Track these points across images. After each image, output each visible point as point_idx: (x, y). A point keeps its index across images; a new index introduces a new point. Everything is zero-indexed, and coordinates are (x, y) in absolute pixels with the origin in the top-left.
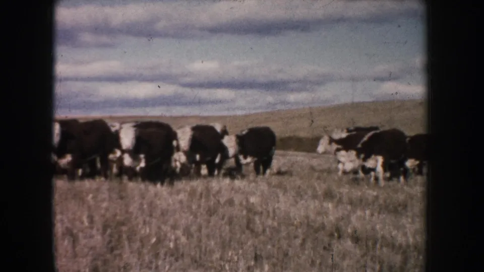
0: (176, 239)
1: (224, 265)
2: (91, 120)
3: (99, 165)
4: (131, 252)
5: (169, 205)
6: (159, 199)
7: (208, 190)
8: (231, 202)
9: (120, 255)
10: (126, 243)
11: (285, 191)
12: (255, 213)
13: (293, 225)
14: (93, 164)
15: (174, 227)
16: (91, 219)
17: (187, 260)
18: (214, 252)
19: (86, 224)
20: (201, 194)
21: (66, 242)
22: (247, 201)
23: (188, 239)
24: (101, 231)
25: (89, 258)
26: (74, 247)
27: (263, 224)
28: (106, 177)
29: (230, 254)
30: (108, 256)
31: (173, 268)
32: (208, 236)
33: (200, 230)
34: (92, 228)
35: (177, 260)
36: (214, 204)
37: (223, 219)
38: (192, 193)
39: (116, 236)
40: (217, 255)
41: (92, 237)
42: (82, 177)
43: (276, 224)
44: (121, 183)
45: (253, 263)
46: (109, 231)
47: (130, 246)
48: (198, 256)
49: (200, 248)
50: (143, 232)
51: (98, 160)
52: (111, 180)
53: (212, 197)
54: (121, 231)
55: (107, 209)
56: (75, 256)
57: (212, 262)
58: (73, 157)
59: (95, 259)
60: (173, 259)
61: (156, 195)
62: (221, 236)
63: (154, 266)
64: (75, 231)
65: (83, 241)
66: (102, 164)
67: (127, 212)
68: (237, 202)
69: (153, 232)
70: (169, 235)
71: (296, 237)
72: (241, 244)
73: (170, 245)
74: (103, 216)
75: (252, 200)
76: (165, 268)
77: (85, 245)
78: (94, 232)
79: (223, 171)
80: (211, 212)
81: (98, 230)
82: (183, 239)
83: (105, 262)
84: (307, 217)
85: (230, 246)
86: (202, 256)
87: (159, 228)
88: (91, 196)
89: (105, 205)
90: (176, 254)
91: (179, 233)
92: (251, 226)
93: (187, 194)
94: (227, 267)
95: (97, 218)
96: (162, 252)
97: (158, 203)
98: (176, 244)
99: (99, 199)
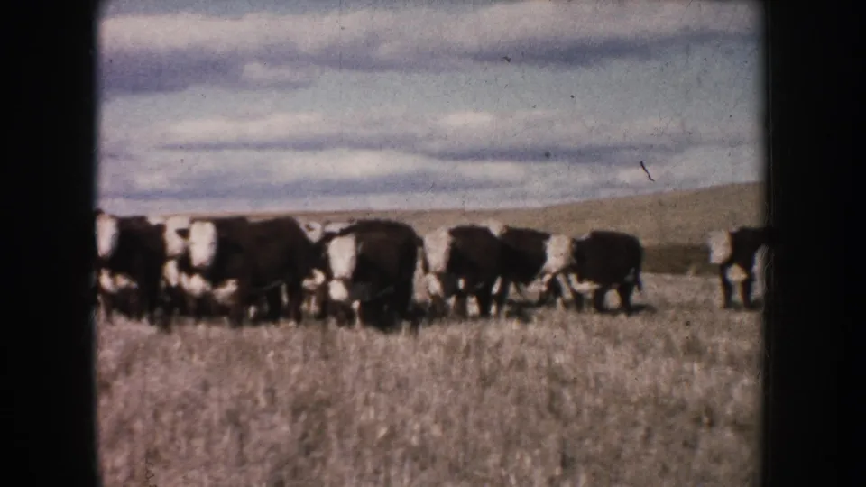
0: (423, 431)
1: (508, 477)
3: (285, 299)
4: (343, 455)
5: (409, 370)
6: (393, 359)
7: (479, 342)
8: (520, 364)
9: (324, 460)
10: (333, 436)
11: (617, 343)
12: (564, 383)
13: (629, 403)
14: (274, 297)
15: (420, 409)
16: (271, 392)
17: (442, 468)
18: (489, 453)
19: (263, 403)
20: (467, 349)
21: (226, 439)
22: (550, 361)
23: (443, 430)
24: (288, 416)
25: (268, 466)
26: (242, 446)
27: (577, 400)
28: (298, 320)
29: (518, 456)
30: (302, 461)
31: (417, 482)
32: (479, 424)
33: (465, 412)
34: (273, 411)
35: (423, 468)
36: (491, 365)
37: (506, 392)
38: (452, 347)
39: (316, 425)
40: (493, 460)
41: (273, 427)
42: (257, 321)
43: (599, 401)
44: (325, 329)
45: (557, 471)
46: (303, 416)
47: (342, 446)
48: (460, 460)
49: (465, 444)
50: (363, 418)
51: (284, 287)
52: (306, 325)
53: (486, 352)
54: (325, 417)
55: (300, 378)
56: (242, 461)
57: (486, 470)
58: (238, 284)
59: (279, 467)
60: (417, 466)
61: (386, 350)
62: (502, 424)
63: (382, 477)
64: (243, 418)
65: (256, 436)
66: (290, 296)
67: (336, 381)
68: (530, 362)
69: (382, 417)
70: (410, 422)
71: (635, 424)
72: (537, 438)
73: (411, 440)
74: (293, 389)
75: (559, 359)
76: (402, 481)
77: (260, 444)
78: (277, 418)
79: (506, 308)
80: (486, 381)
81: (284, 414)
82: (436, 431)
83: (295, 472)
84: (655, 389)
85: (518, 443)
86: (469, 461)
87: (393, 410)
88: (271, 354)
89: (296, 369)
90: (421, 456)
91: (428, 418)
92: (556, 404)
93: (442, 349)
94: (513, 480)
95: (282, 394)
96: (398, 453)
97: (391, 365)
98: (422, 439)
99: (286, 359)
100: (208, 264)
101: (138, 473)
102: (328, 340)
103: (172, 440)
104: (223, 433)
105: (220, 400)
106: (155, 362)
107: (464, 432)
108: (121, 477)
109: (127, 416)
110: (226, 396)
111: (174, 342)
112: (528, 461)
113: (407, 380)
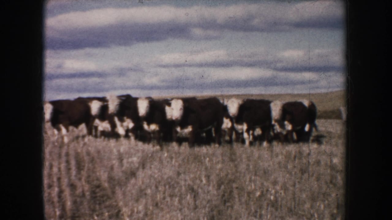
0: (276, 192)
1: (314, 214)
2: (207, 98)
3: (214, 135)
4: (241, 204)
5: (269, 166)
6: (262, 161)
7: (300, 153)
8: (318, 163)
9: (232, 207)
10: (237, 196)
14: (209, 132)
15: (275, 183)
16: (208, 177)
17: (285, 210)
18: (305, 202)
19: (204, 181)
20: (295, 157)
21: (189, 197)
22: (331, 161)
23: (285, 193)
24: (216, 187)
25: (207, 209)
26: (195, 201)
28: (220, 144)
29: (318, 205)
30: (222, 207)
31: (273, 216)
32: (301, 190)
33: (294, 185)
34: (209, 185)
35: (276, 210)
38: (288, 156)
39: (228, 191)
40: (307, 206)
41: (209, 192)
44: (232, 148)
45: (335, 211)
46: (223, 187)
47: (240, 200)
48: (293, 206)
49: (294, 198)
50: (249, 188)
51: (213, 129)
52: (224, 146)
53: (303, 158)
54: (232, 187)
55: (221, 170)
56: (196, 207)
57: (304, 211)
58: (193, 128)
59: (212, 210)
61: (259, 157)
62: (311, 190)
63: (258, 214)
64: (195, 187)
65: (202, 195)
66: (216, 133)
67: (237, 171)
68: (323, 163)
69: (257, 188)
70: (270, 190)
73: (270, 198)
74: (218, 175)
75: (335, 161)
76: (267, 216)
77: (204, 199)
78: (211, 188)
81: (214, 186)
83: (220, 213)
86: (297, 207)
87: (262, 184)
88: (208, 159)
89: (219, 166)
90: (276, 205)
91: (278, 188)
92: (334, 181)
93: (283, 157)
94: (316, 216)
95: (213, 177)
96: (265, 204)
97: (261, 164)
98: (275, 197)
99: (214, 162)
100: (179, 118)
101: (149, 213)
102: (233, 154)
103: (164, 198)
104: (187, 195)
105: (185, 180)
106: (156, 163)
107: (294, 194)
108: (141, 215)
109: (143, 187)
110: (187, 178)
111: (164, 154)
112: (322, 206)
113: (268, 170)
